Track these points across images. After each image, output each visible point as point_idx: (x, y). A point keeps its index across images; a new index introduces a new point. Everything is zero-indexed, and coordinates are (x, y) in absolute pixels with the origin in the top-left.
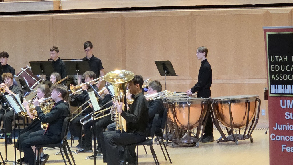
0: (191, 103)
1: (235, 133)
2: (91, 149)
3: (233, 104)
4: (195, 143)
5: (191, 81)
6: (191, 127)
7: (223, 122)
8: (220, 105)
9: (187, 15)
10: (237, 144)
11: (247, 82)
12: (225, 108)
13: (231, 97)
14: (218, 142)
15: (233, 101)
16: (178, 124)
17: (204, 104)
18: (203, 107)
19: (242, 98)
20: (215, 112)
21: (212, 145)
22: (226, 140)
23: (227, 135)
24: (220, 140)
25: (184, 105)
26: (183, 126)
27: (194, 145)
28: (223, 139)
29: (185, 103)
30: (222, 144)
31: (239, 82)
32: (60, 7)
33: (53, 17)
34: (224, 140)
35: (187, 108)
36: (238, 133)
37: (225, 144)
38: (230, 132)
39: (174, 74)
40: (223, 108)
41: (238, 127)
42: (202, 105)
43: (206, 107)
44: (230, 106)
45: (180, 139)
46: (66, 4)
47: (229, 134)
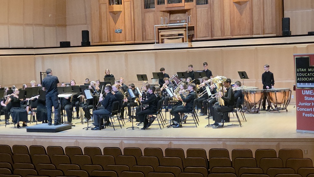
0: (256, 92)
1: (278, 107)
2: (207, 114)
4: (258, 111)
6: (256, 104)
8: (270, 93)
9: (254, 49)
10: (279, 112)
11: (284, 81)
13: (276, 89)
15: (277, 91)
16: (250, 102)
17: (263, 92)
19: (282, 90)
20: (268, 97)
22: (274, 110)
23: (274, 108)
25: (252, 93)
26: (252, 103)
27: (257, 112)
28: (272, 110)
29: (253, 92)
30: (272, 112)
31: (280, 81)
32: (191, 46)
33: (188, 51)
35: (254, 94)
36: (280, 107)
37: (273, 112)
38: (276, 106)
39: (247, 78)
40: (272, 94)
41: (280, 104)
42: (261, 93)
43: (264, 94)
44: (276, 93)
45: (250, 110)
46: (195, 44)
47: (275, 107)
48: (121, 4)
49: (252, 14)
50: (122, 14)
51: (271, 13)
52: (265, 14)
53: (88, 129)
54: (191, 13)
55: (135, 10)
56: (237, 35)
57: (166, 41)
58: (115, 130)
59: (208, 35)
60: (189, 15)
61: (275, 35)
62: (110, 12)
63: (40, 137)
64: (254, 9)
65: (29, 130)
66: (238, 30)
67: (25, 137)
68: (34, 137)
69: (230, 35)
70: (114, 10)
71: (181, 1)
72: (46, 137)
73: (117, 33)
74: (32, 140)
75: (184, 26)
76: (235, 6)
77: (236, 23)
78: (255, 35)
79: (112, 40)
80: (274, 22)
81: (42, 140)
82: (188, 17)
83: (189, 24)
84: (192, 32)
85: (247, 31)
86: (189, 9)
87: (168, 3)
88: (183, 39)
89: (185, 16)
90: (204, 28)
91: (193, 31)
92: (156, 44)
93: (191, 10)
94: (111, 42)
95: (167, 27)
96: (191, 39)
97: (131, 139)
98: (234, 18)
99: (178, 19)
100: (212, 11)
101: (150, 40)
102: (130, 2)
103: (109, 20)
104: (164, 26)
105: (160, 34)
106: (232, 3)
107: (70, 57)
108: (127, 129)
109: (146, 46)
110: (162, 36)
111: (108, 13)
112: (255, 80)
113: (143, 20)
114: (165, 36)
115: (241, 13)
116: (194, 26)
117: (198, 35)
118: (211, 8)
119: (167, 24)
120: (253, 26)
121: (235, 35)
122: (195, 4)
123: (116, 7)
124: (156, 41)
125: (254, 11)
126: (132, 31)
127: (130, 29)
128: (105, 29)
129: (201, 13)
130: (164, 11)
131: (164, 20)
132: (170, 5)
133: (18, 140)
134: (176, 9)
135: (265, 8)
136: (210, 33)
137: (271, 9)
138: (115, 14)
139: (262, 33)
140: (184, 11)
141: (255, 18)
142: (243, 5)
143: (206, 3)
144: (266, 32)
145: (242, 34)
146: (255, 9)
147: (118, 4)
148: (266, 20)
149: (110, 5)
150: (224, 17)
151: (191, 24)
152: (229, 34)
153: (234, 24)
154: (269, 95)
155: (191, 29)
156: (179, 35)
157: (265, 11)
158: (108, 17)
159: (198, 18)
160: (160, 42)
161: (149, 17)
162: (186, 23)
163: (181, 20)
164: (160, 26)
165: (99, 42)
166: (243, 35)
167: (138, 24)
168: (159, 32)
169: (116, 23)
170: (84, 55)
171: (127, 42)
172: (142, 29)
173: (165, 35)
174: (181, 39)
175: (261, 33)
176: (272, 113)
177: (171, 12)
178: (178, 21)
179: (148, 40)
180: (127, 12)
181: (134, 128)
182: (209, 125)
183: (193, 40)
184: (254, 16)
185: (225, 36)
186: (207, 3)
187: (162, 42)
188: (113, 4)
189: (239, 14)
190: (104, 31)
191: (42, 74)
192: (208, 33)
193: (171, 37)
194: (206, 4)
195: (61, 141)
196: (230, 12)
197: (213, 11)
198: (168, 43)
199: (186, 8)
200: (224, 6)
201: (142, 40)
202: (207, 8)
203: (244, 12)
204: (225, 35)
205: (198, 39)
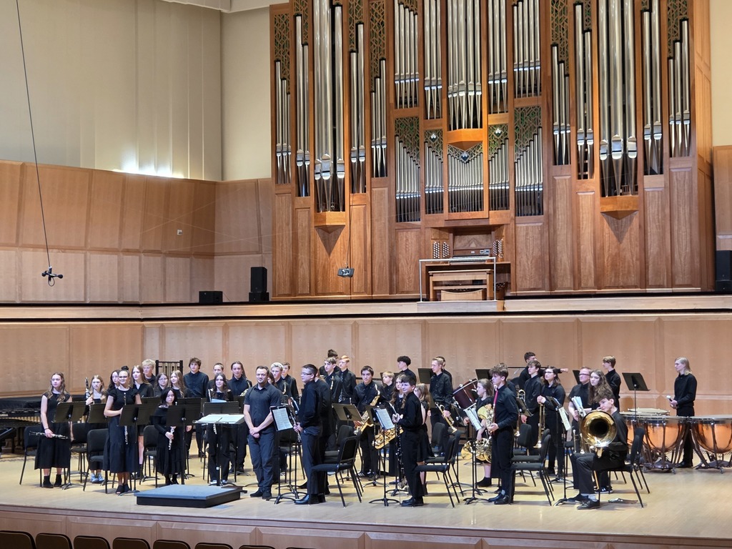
0: (667, 422)
1: (718, 459)
3: (715, 425)
4: (670, 469)
5: (658, 396)
6: (667, 450)
7: (703, 445)
8: (700, 426)
9: (654, 320)
10: (722, 473)
11: (725, 398)
12: (707, 429)
13: (714, 417)
14: (697, 469)
15: (717, 422)
16: (651, 446)
17: (682, 424)
18: (681, 427)
19: (728, 419)
20: (694, 434)
21: (691, 472)
22: (708, 466)
23: (708, 461)
24: (700, 467)
25: (658, 424)
26: (657, 449)
27: (669, 471)
28: (703, 465)
29: (660, 422)
30: (703, 472)
31: (716, 398)
32: (504, 308)
33: (499, 320)
34: (705, 467)
35: (662, 429)
36: (721, 459)
37: (705, 472)
38: (712, 458)
39: (646, 389)
40: (704, 429)
41: (722, 451)
42: (679, 425)
43: (684, 428)
44: (713, 427)
45: (653, 464)
46: (511, 305)
47: (711, 460)
48: (344, 210)
49: (645, 240)
50: (344, 233)
51: (688, 238)
52: (676, 240)
53: (280, 500)
54: (504, 234)
55: (376, 224)
56: (609, 287)
57: (444, 295)
58: (344, 505)
59: (543, 284)
60: (499, 237)
61: (699, 289)
62: (317, 228)
63: (169, 518)
64: (649, 228)
65: (143, 500)
66: (613, 275)
67: (134, 517)
68: (154, 518)
69: (593, 286)
70: (327, 224)
71: (481, 207)
72: (185, 519)
73: (343, 276)
74: (151, 524)
75: (486, 263)
76: (605, 220)
77: (607, 260)
78: (651, 287)
79: (319, 291)
80: (697, 260)
81: (175, 526)
82: (497, 243)
83: (499, 259)
84: (505, 277)
85: (633, 279)
86: (499, 226)
87: (451, 210)
88: (484, 291)
89: (489, 241)
90: (534, 269)
91: (507, 274)
92: (421, 302)
93: (505, 227)
94: (317, 294)
95: (448, 264)
96: (503, 292)
97: (385, 529)
98: (602, 248)
99: (473, 245)
100: (552, 231)
101: (408, 292)
102: (364, 206)
103: (315, 245)
104: (441, 261)
105: (432, 279)
106: (598, 215)
107: (226, 328)
108: (370, 502)
109: (399, 305)
110: (436, 284)
111: (313, 229)
112: (657, 392)
113: (393, 247)
114: (442, 285)
115: (619, 237)
116: (510, 264)
117: (519, 284)
118: (550, 224)
119: (448, 257)
120: (646, 268)
121: (605, 288)
122: (513, 215)
123: (332, 218)
124: (422, 295)
125: (649, 234)
126: (366, 270)
127: (362, 266)
128: (306, 266)
129: (527, 234)
130: (440, 229)
131: (442, 248)
132: (456, 215)
133: (118, 522)
134: (470, 224)
135: (676, 228)
136: (547, 281)
137: (688, 230)
138: (330, 234)
139: (667, 283)
140: (486, 230)
141: (653, 248)
142: (624, 220)
143: (537, 211)
144: (677, 282)
145: (622, 284)
146: (652, 229)
147: (337, 209)
148: (676, 256)
149: (319, 212)
150: (579, 244)
151: (503, 260)
152: (591, 282)
153: (604, 262)
154: (698, 431)
155: (504, 269)
156: (475, 282)
157: (676, 234)
158: (312, 238)
159: (520, 246)
160: (431, 297)
161: (407, 240)
162: (491, 256)
163: (481, 250)
164: (430, 261)
165: (289, 295)
166: (623, 287)
167: (381, 256)
168: (428, 276)
169: (329, 251)
170: (257, 324)
171: (354, 296)
172: (390, 266)
173: (441, 282)
174: (479, 293)
175: (665, 284)
176: (705, 474)
177: (458, 231)
178: (473, 252)
179: (403, 292)
180: (357, 228)
181: (389, 502)
182: (566, 500)
183: (508, 294)
184: (649, 244)
185: (583, 288)
186: (540, 212)
187: (437, 298)
188: (325, 210)
189: (615, 239)
190: (303, 270)
191: (160, 364)
192: (543, 280)
193: (455, 287)
194: (539, 214)
195: (218, 528)
196: (594, 233)
197: (555, 231)
198: (450, 301)
199: (492, 222)
200: (581, 219)
201: (388, 291)
202: (541, 224)
203: (627, 235)
204: (582, 285)
205: (519, 293)
